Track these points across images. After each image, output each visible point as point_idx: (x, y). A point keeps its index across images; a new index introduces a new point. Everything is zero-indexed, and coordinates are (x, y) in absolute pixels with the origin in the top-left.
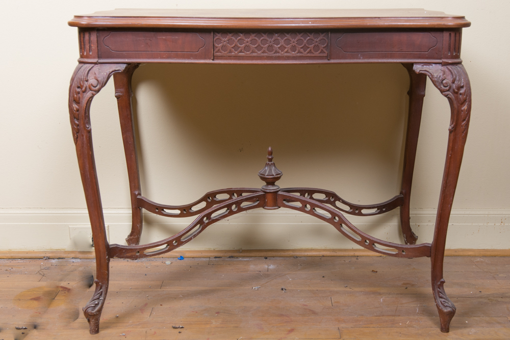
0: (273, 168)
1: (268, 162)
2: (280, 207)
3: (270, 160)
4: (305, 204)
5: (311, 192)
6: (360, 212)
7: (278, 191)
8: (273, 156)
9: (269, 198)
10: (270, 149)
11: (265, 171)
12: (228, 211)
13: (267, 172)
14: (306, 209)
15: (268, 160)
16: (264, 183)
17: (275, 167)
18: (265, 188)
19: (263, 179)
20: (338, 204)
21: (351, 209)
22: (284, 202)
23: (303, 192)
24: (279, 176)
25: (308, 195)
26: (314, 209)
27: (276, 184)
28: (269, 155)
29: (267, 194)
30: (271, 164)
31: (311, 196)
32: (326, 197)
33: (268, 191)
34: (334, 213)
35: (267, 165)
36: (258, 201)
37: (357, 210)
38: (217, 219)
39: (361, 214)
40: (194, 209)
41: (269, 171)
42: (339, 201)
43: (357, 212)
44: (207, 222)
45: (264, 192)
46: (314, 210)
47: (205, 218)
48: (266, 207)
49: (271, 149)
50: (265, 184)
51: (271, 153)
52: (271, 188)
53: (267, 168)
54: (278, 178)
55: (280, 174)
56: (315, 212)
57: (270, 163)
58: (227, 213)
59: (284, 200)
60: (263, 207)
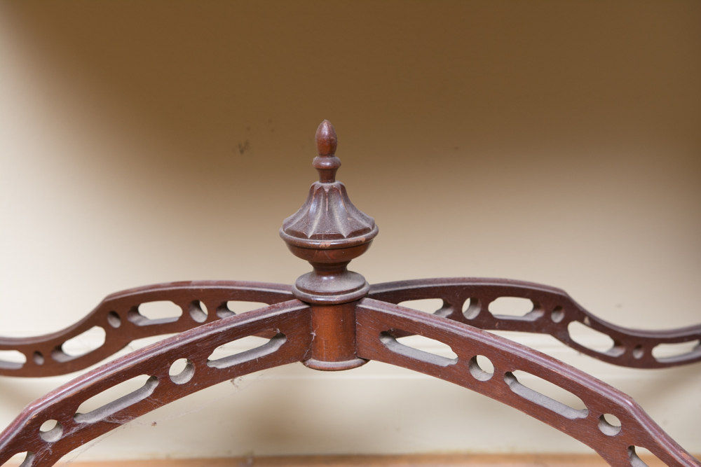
0: (339, 207)
1: (318, 184)
2: (367, 361)
3: (328, 174)
4: (468, 351)
5: (484, 293)
6: (648, 354)
7: (359, 299)
8: (337, 158)
9: (324, 326)
10: (325, 130)
11: (308, 219)
12: (155, 385)
13: (315, 224)
14: (476, 374)
15: (317, 174)
16: (307, 267)
17: (347, 201)
18: (307, 285)
19: (301, 250)
20: (578, 331)
21: (617, 344)
22: (385, 341)
23: (452, 294)
24: (362, 238)
25: (473, 303)
26: (510, 375)
27: (350, 267)
28: (322, 155)
29: (316, 310)
30: (332, 190)
31: (485, 307)
32: (536, 307)
33: (321, 299)
34: (599, 397)
35: (315, 193)
36: (280, 336)
37: (639, 347)
38: (101, 423)
39: (649, 363)
40: (74, 348)
41: (322, 219)
42: (582, 321)
43: (638, 355)
44: (57, 437)
45: (305, 302)
46: (508, 381)
47: (48, 426)
48: (313, 361)
49: (331, 131)
50: (310, 268)
51: (329, 148)
52: (334, 288)
53: (313, 207)
54: (358, 249)
55: (365, 230)
56: (515, 389)
57: (327, 186)
58: (150, 392)
59: (385, 334)
60: (304, 361)
